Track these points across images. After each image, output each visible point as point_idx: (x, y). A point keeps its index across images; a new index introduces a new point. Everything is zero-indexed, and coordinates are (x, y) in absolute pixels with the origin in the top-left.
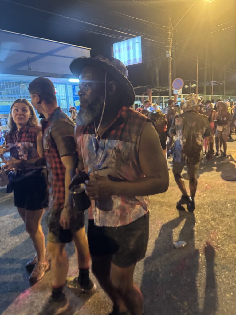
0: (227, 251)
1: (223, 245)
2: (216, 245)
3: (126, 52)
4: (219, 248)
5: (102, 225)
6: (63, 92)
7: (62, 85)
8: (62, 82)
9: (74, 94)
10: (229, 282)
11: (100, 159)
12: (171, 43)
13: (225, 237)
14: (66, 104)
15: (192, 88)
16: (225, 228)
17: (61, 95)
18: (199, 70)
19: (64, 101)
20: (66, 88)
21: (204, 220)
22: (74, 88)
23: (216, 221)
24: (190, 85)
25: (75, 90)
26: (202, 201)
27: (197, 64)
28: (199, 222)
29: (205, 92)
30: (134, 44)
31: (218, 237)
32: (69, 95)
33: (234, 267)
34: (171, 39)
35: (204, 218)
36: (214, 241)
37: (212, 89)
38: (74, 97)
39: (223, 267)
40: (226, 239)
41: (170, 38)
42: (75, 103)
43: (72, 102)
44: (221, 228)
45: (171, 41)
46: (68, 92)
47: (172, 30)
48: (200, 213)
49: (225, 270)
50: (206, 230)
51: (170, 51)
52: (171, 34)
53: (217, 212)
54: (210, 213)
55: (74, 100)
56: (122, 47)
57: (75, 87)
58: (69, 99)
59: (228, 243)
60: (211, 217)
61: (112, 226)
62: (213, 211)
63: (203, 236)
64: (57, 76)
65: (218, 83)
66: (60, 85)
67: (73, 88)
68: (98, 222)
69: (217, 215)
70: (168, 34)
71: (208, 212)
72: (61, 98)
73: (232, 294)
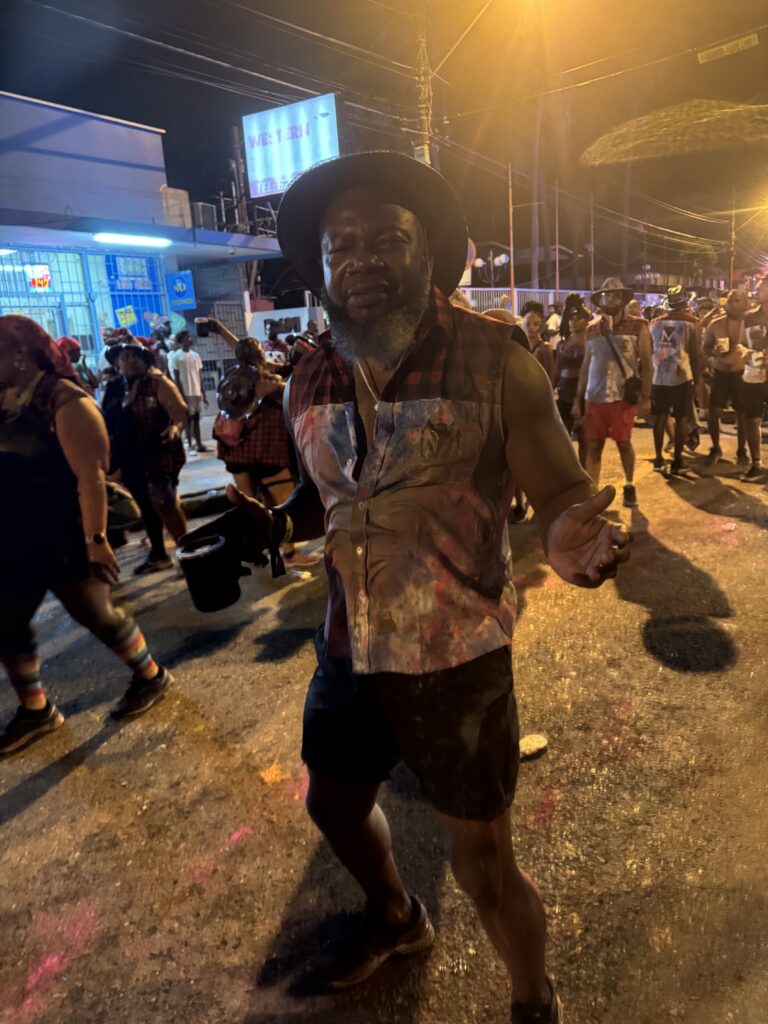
0: (667, 749)
1: (653, 735)
2: (634, 735)
3: (287, 145)
4: (642, 745)
5: (374, 670)
6: (73, 279)
7: (70, 256)
8: (67, 245)
9: (113, 288)
10: (688, 840)
11: (383, 461)
12: (427, 119)
13: (655, 712)
14: (88, 322)
15: (496, 268)
16: (651, 683)
17: (67, 288)
18: (514, 209)
19: (78, 309)
20: (82, 265)
21: (587, 667)
22: (111, 264)
23: (620, 666)
24: (490, 258)
25: (116, 270)
26: (570, 610)
27: (510, 190)
28: (574, 674)
29: (536, 281)
30: (313, 118)
31: (636, 712)
32: (95, 288)
33: (693, 794)
34: (427, 108)
35: (584, 660)
36: (627, 724)
37: (554, 270)
38: (113, 296)
39: (662, 798)
40: (658, 717)
41: (424, 106)
42: (119, 317)
43: (106, 315)
44: (638, 684)
45: (427, 114)
46: (94, 278)
47: (430, 78)
48: (571, 647)
49: (671, 806)
50: (596, 695)
51: (426, 147)
52: (426, 91)
53: (620, 640)
54: (598, 645)
55: (115, 307)
56: (272, 129)
57: (114, 261)
58: (97, 302)
59: (665, 726)
60: (604, 655)
61: (406, 672)
62: (608, 637)
63: (591, 714)
64: (50, 222)
65: (571, 252)
66: (61, 256)
67: (108, 268)
68: (362, 661)
69: (621, 650)
70: (419, 92)
71: (595, 643)
72: (68, 299)
73: (700, 871)
